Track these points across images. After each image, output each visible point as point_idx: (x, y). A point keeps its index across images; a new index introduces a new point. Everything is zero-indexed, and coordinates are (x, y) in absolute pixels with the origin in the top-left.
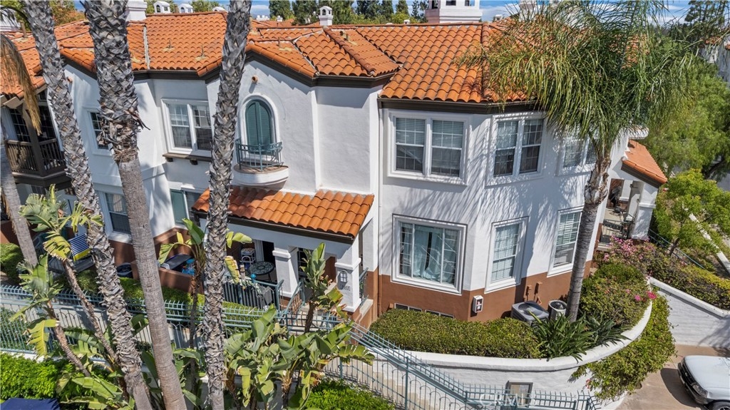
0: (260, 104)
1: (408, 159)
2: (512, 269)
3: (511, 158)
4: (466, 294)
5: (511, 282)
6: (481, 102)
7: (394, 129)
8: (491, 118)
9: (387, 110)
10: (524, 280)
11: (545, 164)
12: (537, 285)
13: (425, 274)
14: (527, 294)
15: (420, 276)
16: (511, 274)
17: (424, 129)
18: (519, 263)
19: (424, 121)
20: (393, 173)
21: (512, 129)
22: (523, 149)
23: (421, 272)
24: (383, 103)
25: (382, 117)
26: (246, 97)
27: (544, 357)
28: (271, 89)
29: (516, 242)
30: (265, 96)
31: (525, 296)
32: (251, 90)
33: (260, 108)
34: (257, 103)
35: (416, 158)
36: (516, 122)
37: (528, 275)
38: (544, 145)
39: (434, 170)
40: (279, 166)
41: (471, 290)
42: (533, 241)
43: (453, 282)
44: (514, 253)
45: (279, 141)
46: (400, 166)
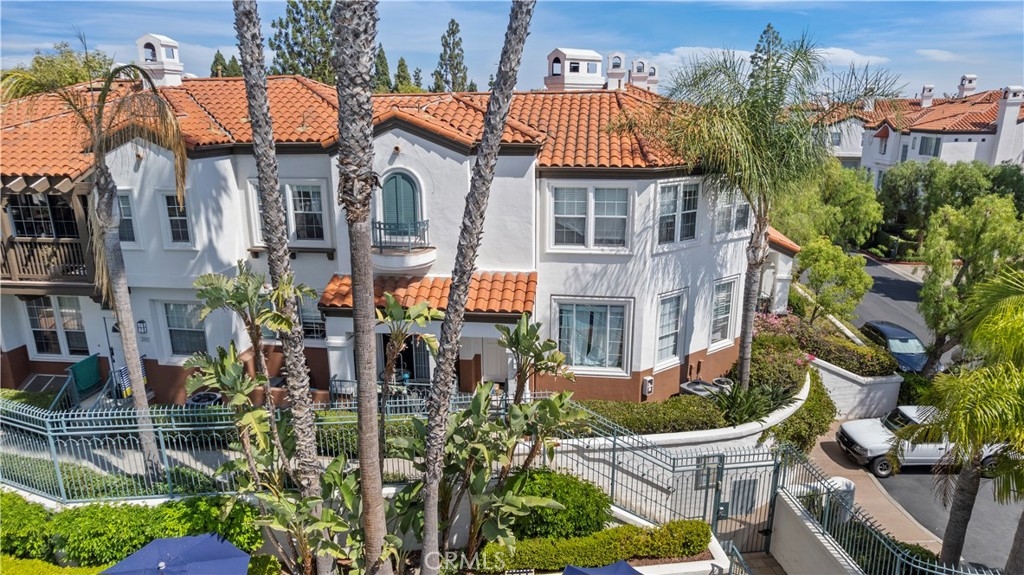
0: (403, 178)
1: (569, 232)
2: (675, 347)
3: (672, 224)
4: (636, 375)
5: (675, 361)
6: (647, 166)
7: (552, 200)
8: (656, 183)
9: (545, 181)
10: (687, 358)
11: (701, 230)
12: (699, 363)
13: (586, 361)
14: (690, 374)
15: (581, 364)
16: (675, 353)
17: (586, 198)
18: (681, 340)
19: (586, 189)
20: (553, 248)
21: (672, 194)
22: (683, 215)
23: (582, 359)
24: (541, 173)
25: (539, 188)
26: (385, 170)
27: (730, 426)
28: (416, 160)
29: (677, 316)
30: (408, 168)
31: (689, 377)
32: (391, 161)
33: (402, 183)
34: (399, 177)
35: (576, 230)
36: (676, 187)
37: (691, 352)
38: (699, 211)
39: (598, 242)
40: (424, 248)
41: (641, 370)
42: (693, 315)
43: (620, 365)
44: (676, 328)
45: (425, 219)
46: (558, 241)
